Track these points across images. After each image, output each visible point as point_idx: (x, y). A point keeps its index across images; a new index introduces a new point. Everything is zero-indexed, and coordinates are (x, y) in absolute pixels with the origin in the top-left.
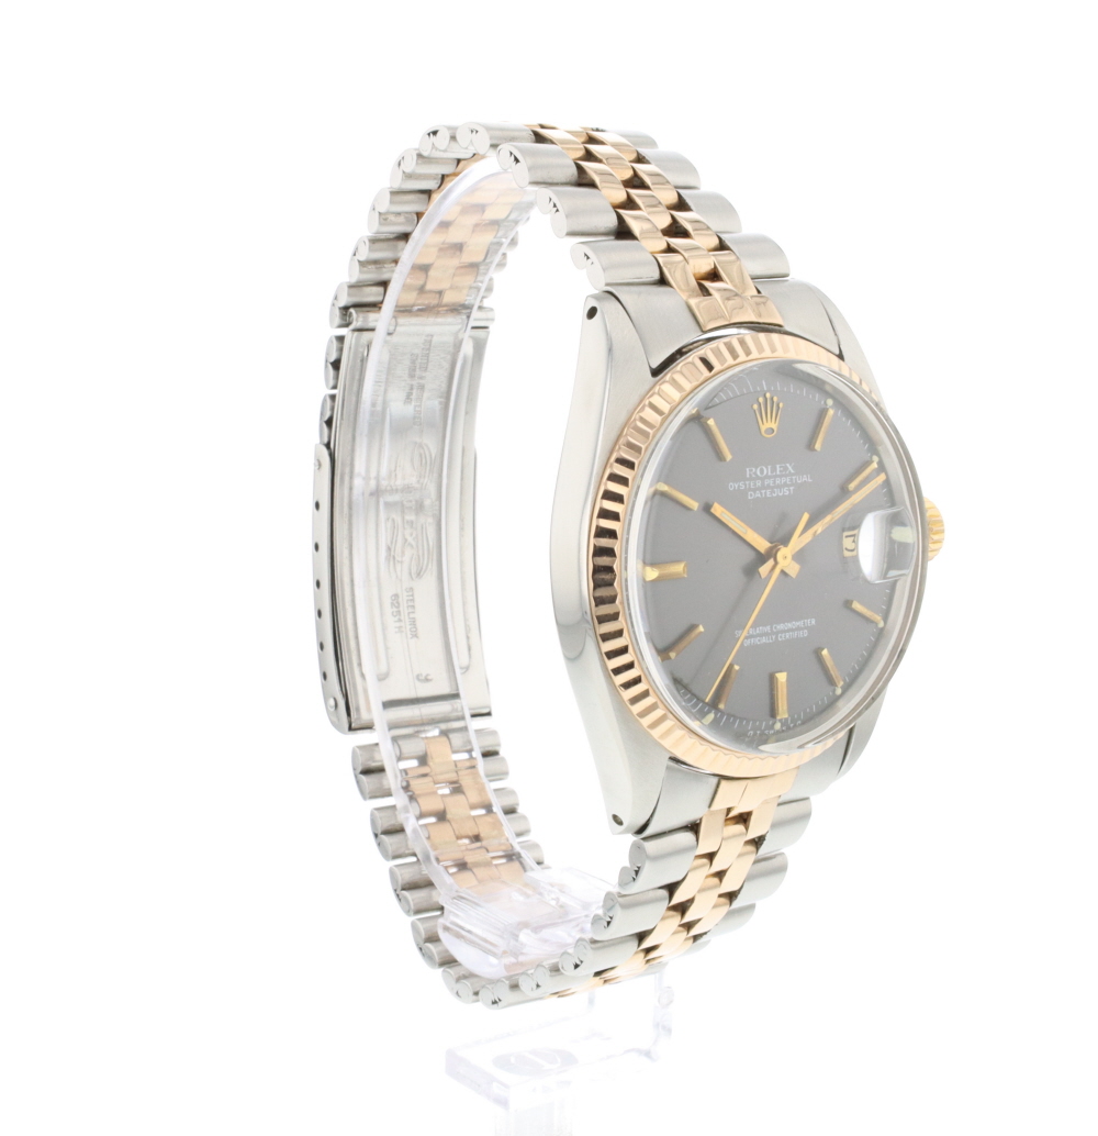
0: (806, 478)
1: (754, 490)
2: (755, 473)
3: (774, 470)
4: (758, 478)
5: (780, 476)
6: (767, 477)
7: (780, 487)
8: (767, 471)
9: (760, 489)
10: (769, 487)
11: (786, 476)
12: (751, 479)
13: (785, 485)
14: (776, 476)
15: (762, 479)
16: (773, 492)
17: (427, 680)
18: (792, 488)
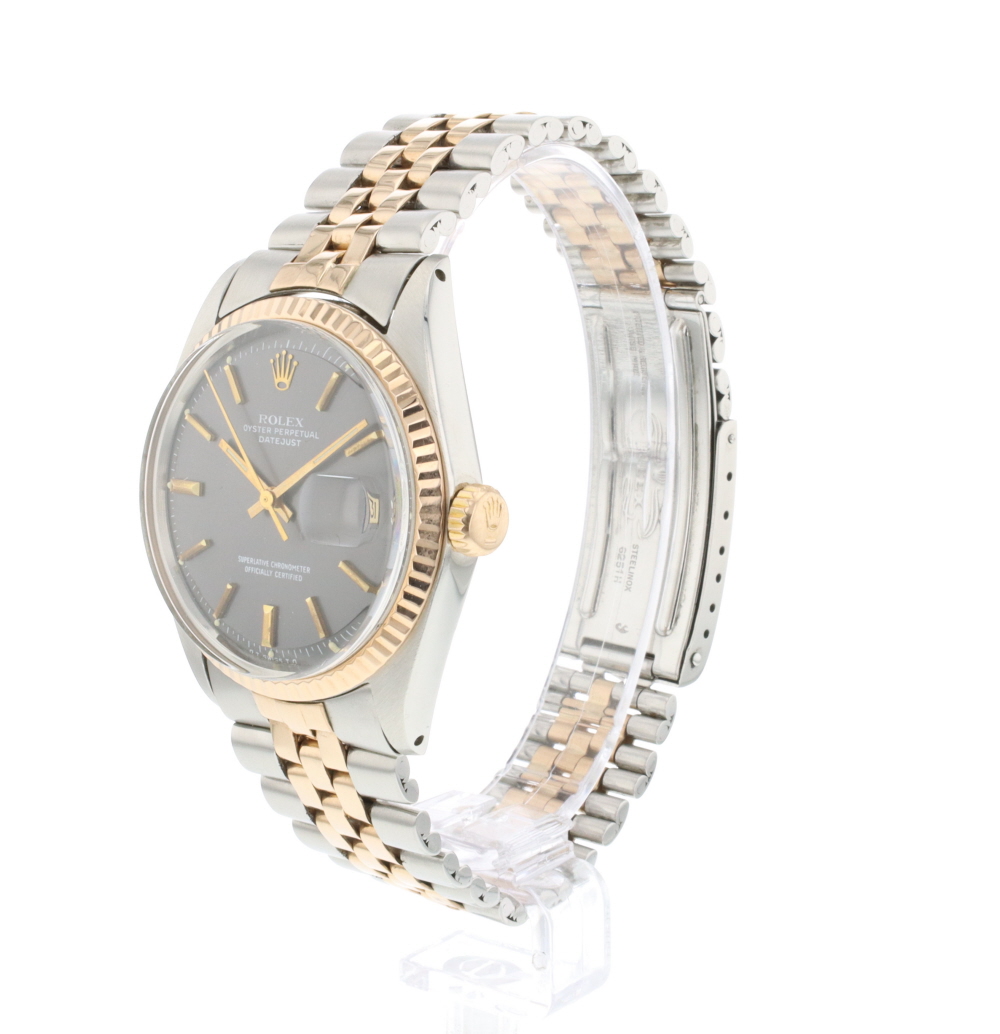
0: (312, 435)
1: (265, 435)
2: (267, 420)
3: (284, 421)
4: (268, 425)
5: (290, 428)
6: (277, 426)
7: (288, 437)
8: (278, 420)
9: (270, 435)
10: (277, 435)
11: (295, 428)
12: (262, 425)
13: (293, 437)
14: (285, 427)
15: (273, 427)
16: (281, 441)
17: (623, 631)
18: (299, 441)
